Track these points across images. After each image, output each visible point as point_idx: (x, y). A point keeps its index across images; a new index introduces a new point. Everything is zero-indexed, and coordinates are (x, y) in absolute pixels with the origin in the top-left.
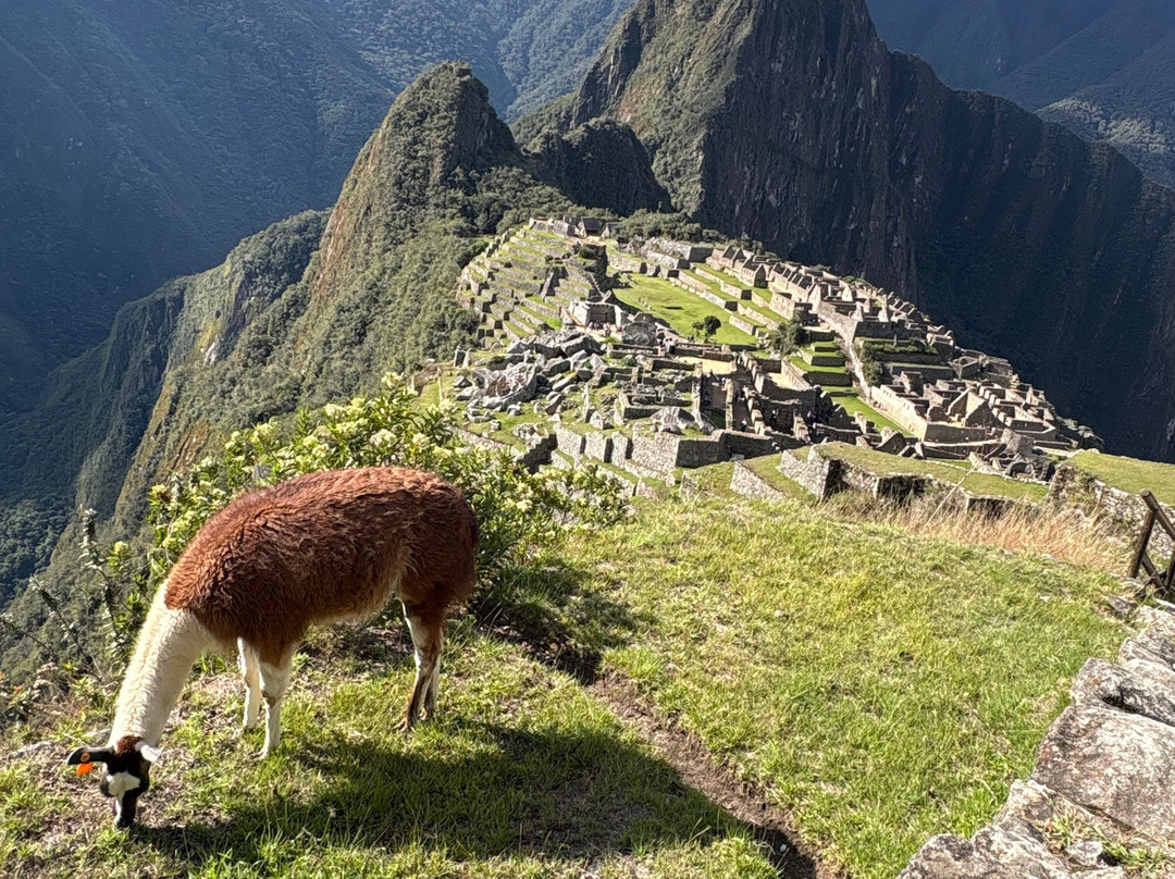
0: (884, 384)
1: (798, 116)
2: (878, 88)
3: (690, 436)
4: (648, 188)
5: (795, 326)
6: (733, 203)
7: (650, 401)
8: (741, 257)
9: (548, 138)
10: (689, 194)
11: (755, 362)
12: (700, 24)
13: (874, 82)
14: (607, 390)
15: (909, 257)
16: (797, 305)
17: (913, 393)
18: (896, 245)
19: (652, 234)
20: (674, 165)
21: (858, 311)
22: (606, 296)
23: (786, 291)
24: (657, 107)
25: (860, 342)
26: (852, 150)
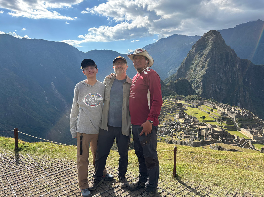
0: (243, 128)
1: (221, 74)
2: (239, 66)
3: (196, 141)
4: (191, 90)
5: (222, 116)
6: (209, 91)
7: (188, 134)
8: (210, 103)
9: (171, 83)
10: (200, 91)
11: (211, 126)
12: (199, 59)
13: (238, 65)
14: (181, 132)
15: (250, 100)
16: (222, 112)
17: (250, 130)
18: (246, 97)
19: (192, 99)
20: (196, 85)
21: (235, 113)
22: (182, 112)
23: (220, 109)
24: (192, 74)
25: (237, 119)
26: (234, 79)
